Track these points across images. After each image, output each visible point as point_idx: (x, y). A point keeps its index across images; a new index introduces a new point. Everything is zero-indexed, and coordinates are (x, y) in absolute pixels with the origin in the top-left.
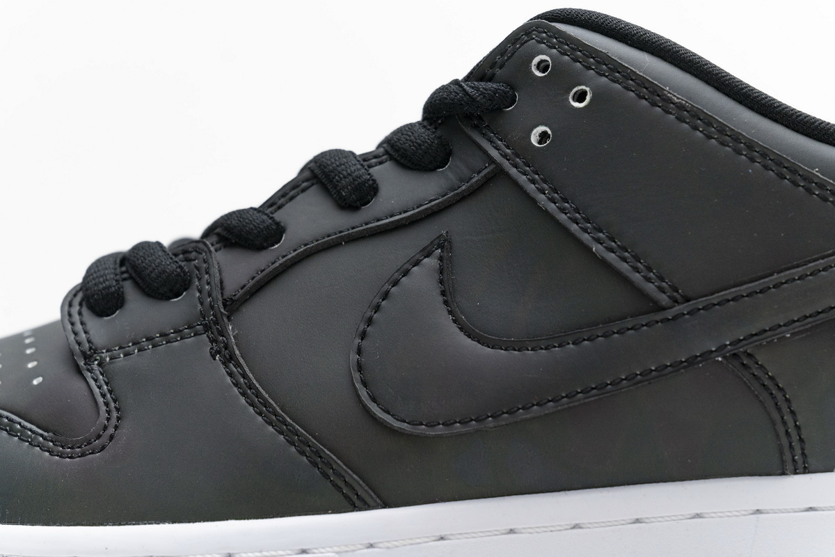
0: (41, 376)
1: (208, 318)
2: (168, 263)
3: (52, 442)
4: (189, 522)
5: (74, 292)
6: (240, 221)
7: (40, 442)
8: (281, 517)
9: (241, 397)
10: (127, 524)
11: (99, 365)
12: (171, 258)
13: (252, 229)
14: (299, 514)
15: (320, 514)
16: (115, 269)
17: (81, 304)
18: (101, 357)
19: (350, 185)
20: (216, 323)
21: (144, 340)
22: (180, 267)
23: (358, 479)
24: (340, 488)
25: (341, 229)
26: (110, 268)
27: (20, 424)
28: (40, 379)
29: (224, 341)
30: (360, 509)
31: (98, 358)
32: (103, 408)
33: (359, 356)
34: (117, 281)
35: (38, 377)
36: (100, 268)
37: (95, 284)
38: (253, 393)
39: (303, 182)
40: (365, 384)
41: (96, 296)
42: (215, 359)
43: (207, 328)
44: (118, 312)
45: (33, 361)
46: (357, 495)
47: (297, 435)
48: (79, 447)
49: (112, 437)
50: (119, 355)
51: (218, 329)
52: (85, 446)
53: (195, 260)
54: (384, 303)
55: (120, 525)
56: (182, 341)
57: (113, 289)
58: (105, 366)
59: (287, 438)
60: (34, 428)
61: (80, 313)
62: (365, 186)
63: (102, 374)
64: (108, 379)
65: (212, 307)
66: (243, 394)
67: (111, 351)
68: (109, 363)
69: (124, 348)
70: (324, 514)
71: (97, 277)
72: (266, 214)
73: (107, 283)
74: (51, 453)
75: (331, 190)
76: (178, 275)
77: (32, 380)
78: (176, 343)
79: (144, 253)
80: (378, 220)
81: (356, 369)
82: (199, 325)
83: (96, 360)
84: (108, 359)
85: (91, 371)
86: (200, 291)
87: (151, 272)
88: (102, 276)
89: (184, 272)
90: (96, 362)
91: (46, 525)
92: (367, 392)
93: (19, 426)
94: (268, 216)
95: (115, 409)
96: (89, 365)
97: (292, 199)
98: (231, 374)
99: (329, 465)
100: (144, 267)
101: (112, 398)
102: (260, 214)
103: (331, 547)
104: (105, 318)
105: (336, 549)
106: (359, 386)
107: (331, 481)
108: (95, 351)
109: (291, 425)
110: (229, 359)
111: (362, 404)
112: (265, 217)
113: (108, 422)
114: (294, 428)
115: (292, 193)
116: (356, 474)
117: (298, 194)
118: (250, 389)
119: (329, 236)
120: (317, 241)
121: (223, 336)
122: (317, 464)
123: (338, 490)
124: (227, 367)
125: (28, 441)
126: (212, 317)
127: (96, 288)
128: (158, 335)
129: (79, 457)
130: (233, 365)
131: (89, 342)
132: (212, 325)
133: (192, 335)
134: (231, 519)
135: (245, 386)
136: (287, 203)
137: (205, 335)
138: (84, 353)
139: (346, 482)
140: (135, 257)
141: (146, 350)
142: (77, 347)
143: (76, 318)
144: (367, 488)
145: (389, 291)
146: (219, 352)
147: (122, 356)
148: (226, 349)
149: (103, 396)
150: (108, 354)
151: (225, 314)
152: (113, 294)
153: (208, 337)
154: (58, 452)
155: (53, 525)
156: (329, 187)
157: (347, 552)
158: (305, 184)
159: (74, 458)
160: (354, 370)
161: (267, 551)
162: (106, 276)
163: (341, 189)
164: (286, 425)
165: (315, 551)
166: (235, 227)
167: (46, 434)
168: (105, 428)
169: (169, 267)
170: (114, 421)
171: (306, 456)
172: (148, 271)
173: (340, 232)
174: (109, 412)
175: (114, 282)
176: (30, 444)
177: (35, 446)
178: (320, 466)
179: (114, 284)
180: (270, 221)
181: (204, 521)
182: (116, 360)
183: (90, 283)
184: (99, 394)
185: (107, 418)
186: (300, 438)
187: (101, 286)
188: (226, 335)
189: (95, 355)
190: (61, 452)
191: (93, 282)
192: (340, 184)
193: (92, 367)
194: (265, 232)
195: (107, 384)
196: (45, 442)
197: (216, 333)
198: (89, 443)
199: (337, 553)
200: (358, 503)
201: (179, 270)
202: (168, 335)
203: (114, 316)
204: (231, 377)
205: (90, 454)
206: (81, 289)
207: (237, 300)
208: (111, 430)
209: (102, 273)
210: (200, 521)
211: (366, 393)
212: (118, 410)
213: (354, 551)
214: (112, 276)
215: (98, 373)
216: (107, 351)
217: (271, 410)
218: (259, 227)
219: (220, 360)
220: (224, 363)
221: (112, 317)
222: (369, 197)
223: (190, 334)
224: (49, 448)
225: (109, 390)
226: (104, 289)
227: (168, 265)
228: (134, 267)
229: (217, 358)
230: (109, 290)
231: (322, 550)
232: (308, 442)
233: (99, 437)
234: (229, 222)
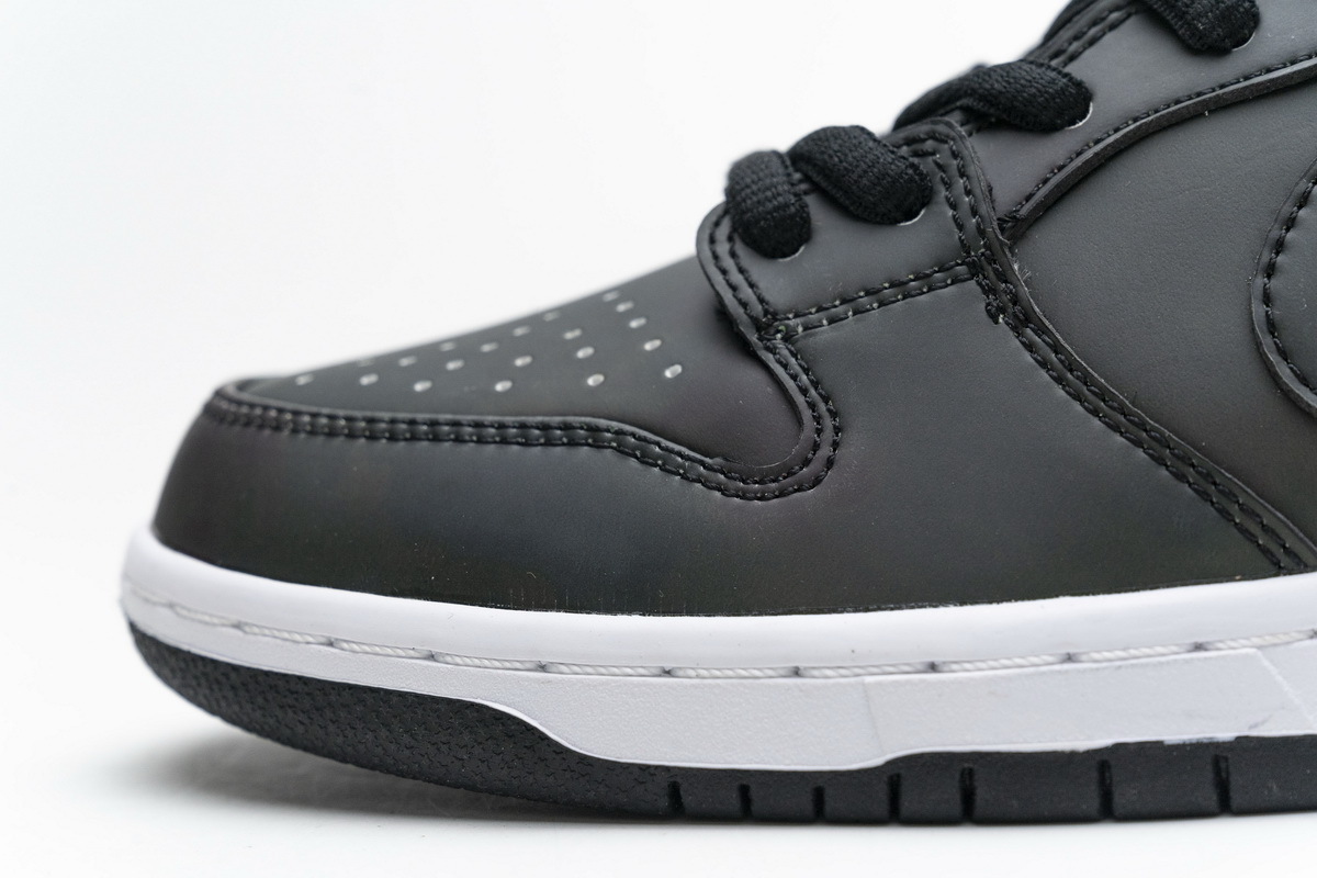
0: (680, 363)
1: (976, 252)
2: (890, 160)
3: (723, 473)
4: (991, 602)
5: (714, 219)
6: (1009, 83)
7: (700, 475)
8: (1152, 589)
9: (1056, 385)
10: (879, 609)
11: (786, 339)
12: (893, 152)
13: (1034, 96)
14: (1184, 583)
15: (1221, 582)
16: (789, 175)
17: (730, 239)
18: (787, 326)
19: (1211, 11)
20: (992, 260)
21: (862, 294)
22: (912, 166)
23: (1285, 520)
24: (1253, 535)
25: (1199, 89)
26: (778, 174)
27: (658, 444)
28: (678, 369)
29: (1011, 291)
30: (1290, 572)
31: (781, 328)
32: (807, 414)
33: (1268, 306)
34: (796, 195)
35: (673, 365)
36: (761, 174)
37: (759, 202)
38: (1078, 378)
39: (1111, 12)
40: (1284, 354)
41: (762, 223)
42: (997, 322)
43: (975, 270)
44: (802, 249)
45: (652, 338)
46: (1284, 547)
47: (1169, 447)
48: (774, 481)
49: (830, 463)
50: (820, 321)
51: (995, 270)
52: (785, 478)
53: (933, 154)
54: (1302, 212)
55: (867, 610)
56: (933, 293)
57: (793, 209)
58: (797, 340)
59: (1151, 451)
60: (687, 452)
61: (733, 254)
62: (1238, 11)
63: (794, 355)
64: (806, 363)
65: (981, 232)
66: (1059, 380)
67: (805, 315)
68: (804, 337)
69: (827, 309)
70: (1227, 581)
71: (759, 190)
72: (1054, 70)
73: (780, 199)
74: (724, 492)
75: (1173, 22)
76: (911, 180)
77: (663, 371)
78: (922, 297)
79: (840, 146)
80: (1269, 71)
81: (1265, 328)
82: (958, 265)
83: (779, 331)
84: (800, 329)
85: (773, 350)
86: (954, 206)
87: (860, 177)
88: (768, 189)
89: (921, 174)
90: (779, 336)
91: (734, 615)
92: (1291, 369)
93: (657, 449)
94: (1060, 73)
95: (827, 414)
96: (769, 340)
97: (1092, 42)
98: (1030, 347)
99: (1230, 495)
100: (846, 169)
101: (820, 394)
102: (1044, 69)
103: (1247, 638)
104: (781, 260)
105: (1256, 641)
106: (1273, 357)
107: (1236, 524)
108: (774, 315)
109: (1156, 430)
110: (1023, 321)
111: (1282, 390)
112: (1053, 74)
113: (819, 436)
114: (1162, 434)
115: (1093, 31)
116: (1281, 512)
117: (1104, 34)
118: (1071, 371)
119: (1178, 102)
120: (1156, 112)
121: (1006, 282)
122: (1208, 495)
123: (1248, 539)
124: (1019, 335)
125: (680, 474)
126: (983, 250)
127: (761, 209)
128: (887, 285)
129: (777, 497)
130: (1033, 330)
131: (761, 300)
132: (984, 263)
133: (949, 282)
134: (1064, 595)
135: (1060, 366)
136: (1085, 49)
137: (973, 282)
138: (755, 321)
139: (1263, 526)
140: (823, 153)
141: (868, 310)
142: (741, 310)
143: (729, 263)
144: (1301, 535)
145: (1310, 192)
146: (1002, 310)
147: (825, 322)
148: (1015, 304)
149: (804, 391)
150: (798, 320)
151: (1006, 244)
152: (792, 217)
153: (979, 284)
154: (738, 490)
155: (747, 615)
156: (1169, 18)
157: (1275, 645)
158: (1115, 16)
159: (769, 499)
160: (1262, 332)
161: (1136, 648)
162: (776, 187)
163: (1193, 19)
164: (1145, 430)
165: (1220, 645)
166: (1001, 92)
167: (707, 460)
168: (816, 447)
169: (893, 167)
170: (828, 434)
171: (1188, 482)
172: (855, 176)
173: (1199, 95)
174: (818, 419)
175: (792, 197)
176: (684, 477)
177: (694, 481)
178: (1214, 500)
179: (793, 201)
180: (1064, 80)
181: (1016, 600)
182: (817, 330)
183: (749, 202)
184: (797, 390)
185: (817, 429)
186: (1176, 451)
187: (769, 206)
188: (1013, 279)
189: (776, 323)
190: (742, 489)
191: (755, 199)
192: (1191, 11)
193: (773, 344)
194: (1058, 100)
195: (806, 371)
196: (711, 473)
197: (992, 275)
198: (790, 474)
199: (1260, 647)
200: (1285, 561)
201: (910, 171)
202: (907, 283)
203: (797, 255)
204: (1031, 352)
205: (796, 491)
206: (726, 212)
207: (1023, 220)
208: (825, 451)
209: (768, 181)
210: (1009, 600)
211: (1288, 371)
212: (834, 414)
213: (1288, 643)
214: (786, 188)
215: (786, 352)
216: (796, 316)
217: (1115, 405)
218: (1046, 92)
219: (1007, 324)
220: (1014, 329)
221: (793, 257)
222: (1246, 32)
223: (945, 281)
224: (720, 484)
225: (812, 381)
226: (776, 209)
227: (891, 164)
228: (825, 170)
229: (1001, 320)
230: (785, 211)
231: (1233, 644)
232: (1190, 459)
233: (806, 462)
234: (988, 86)
